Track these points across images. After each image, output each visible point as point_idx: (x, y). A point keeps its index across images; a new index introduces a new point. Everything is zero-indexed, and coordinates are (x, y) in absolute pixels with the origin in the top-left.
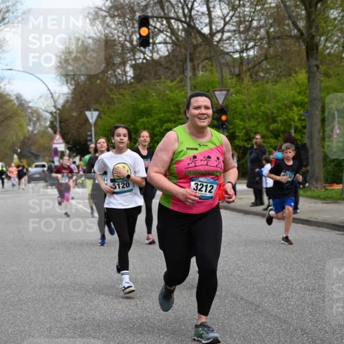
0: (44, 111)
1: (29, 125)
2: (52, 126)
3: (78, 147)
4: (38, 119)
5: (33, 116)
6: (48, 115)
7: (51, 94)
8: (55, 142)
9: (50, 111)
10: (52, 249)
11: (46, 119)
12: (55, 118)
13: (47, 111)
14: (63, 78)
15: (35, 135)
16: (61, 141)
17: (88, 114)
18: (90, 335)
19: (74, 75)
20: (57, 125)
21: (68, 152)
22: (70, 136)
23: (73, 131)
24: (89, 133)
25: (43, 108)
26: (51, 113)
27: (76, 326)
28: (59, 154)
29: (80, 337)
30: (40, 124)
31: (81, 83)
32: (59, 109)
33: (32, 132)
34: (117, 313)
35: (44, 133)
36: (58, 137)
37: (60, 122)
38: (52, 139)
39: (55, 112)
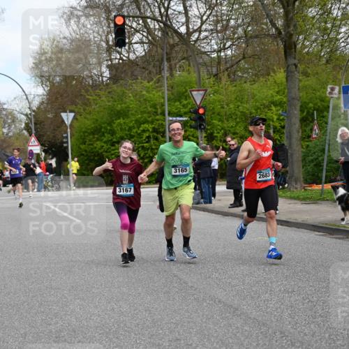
0: (19, 112)
1: (4, 127)
2: (28, 128)
3: (53, 149)
4: (13, 121)
5: (7, 118)
6: (23, 117)
7: (26, 95)
8: (31, 144)
9: (25, 113)
10: (27, 253)
11: (21, 121)
12: (30, 119)
13: (22, 114)
14: (37, 79)
15: (11, 137)
16: (36, 143)
17: (64, 115)
18: (65, 341)
19: (49, 76)
20: (33, 126)
21: (43, 154)
22: (45, 138)
23: (48, 133)
24: (64, 135)
25: (18, 110)
26: (26, 115)
27: (51, 332)
28: (35, 156)
29: (55, 342)
30: (15, 126)
31: (57, 84)
32: (34, 111)
33: (7, 134)
34: (92, 318)
35: (20, 134)
36: (33, 139)
37: (35, 124)
38: (27, 141)
39: (30, 114)
